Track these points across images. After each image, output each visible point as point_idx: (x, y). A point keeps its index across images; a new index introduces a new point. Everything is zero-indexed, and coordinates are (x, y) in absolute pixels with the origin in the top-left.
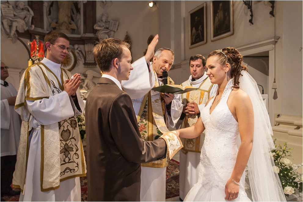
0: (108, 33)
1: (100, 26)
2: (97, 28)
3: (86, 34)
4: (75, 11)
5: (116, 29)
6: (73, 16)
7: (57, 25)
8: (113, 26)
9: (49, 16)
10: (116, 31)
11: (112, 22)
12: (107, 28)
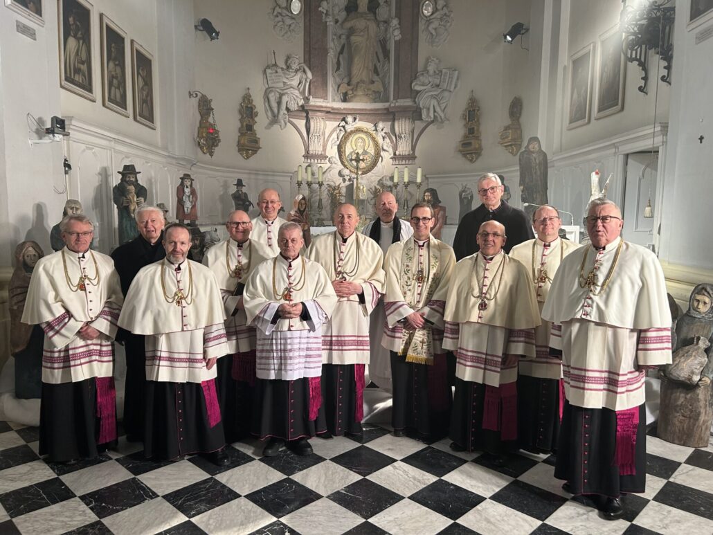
0: (437, 95)
1: (423, 85)
2: (418, 88)
3: (398, 101)
4: (381, 56)
5: (453, 86)
6: (378, 65)
7: (349, 87)
8: (447, 80)
9: (338, 72)
10: (452, 90)
11: (446, 73)
12: (438, 86)
